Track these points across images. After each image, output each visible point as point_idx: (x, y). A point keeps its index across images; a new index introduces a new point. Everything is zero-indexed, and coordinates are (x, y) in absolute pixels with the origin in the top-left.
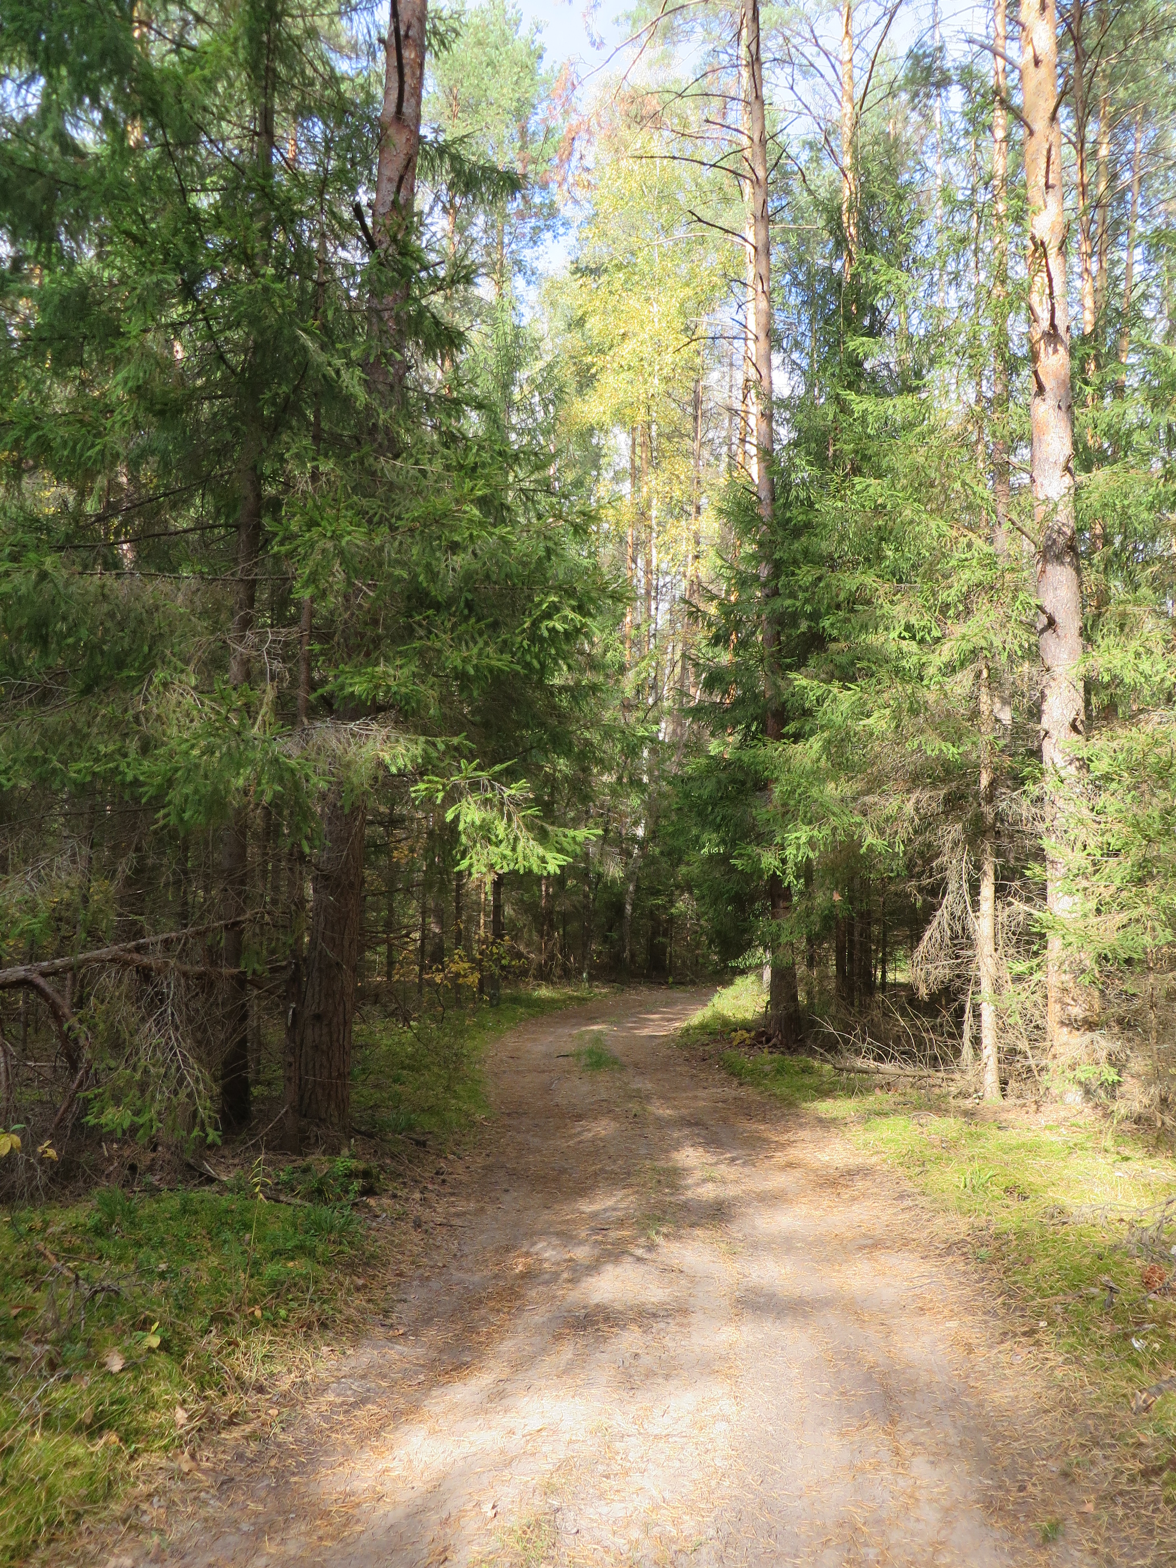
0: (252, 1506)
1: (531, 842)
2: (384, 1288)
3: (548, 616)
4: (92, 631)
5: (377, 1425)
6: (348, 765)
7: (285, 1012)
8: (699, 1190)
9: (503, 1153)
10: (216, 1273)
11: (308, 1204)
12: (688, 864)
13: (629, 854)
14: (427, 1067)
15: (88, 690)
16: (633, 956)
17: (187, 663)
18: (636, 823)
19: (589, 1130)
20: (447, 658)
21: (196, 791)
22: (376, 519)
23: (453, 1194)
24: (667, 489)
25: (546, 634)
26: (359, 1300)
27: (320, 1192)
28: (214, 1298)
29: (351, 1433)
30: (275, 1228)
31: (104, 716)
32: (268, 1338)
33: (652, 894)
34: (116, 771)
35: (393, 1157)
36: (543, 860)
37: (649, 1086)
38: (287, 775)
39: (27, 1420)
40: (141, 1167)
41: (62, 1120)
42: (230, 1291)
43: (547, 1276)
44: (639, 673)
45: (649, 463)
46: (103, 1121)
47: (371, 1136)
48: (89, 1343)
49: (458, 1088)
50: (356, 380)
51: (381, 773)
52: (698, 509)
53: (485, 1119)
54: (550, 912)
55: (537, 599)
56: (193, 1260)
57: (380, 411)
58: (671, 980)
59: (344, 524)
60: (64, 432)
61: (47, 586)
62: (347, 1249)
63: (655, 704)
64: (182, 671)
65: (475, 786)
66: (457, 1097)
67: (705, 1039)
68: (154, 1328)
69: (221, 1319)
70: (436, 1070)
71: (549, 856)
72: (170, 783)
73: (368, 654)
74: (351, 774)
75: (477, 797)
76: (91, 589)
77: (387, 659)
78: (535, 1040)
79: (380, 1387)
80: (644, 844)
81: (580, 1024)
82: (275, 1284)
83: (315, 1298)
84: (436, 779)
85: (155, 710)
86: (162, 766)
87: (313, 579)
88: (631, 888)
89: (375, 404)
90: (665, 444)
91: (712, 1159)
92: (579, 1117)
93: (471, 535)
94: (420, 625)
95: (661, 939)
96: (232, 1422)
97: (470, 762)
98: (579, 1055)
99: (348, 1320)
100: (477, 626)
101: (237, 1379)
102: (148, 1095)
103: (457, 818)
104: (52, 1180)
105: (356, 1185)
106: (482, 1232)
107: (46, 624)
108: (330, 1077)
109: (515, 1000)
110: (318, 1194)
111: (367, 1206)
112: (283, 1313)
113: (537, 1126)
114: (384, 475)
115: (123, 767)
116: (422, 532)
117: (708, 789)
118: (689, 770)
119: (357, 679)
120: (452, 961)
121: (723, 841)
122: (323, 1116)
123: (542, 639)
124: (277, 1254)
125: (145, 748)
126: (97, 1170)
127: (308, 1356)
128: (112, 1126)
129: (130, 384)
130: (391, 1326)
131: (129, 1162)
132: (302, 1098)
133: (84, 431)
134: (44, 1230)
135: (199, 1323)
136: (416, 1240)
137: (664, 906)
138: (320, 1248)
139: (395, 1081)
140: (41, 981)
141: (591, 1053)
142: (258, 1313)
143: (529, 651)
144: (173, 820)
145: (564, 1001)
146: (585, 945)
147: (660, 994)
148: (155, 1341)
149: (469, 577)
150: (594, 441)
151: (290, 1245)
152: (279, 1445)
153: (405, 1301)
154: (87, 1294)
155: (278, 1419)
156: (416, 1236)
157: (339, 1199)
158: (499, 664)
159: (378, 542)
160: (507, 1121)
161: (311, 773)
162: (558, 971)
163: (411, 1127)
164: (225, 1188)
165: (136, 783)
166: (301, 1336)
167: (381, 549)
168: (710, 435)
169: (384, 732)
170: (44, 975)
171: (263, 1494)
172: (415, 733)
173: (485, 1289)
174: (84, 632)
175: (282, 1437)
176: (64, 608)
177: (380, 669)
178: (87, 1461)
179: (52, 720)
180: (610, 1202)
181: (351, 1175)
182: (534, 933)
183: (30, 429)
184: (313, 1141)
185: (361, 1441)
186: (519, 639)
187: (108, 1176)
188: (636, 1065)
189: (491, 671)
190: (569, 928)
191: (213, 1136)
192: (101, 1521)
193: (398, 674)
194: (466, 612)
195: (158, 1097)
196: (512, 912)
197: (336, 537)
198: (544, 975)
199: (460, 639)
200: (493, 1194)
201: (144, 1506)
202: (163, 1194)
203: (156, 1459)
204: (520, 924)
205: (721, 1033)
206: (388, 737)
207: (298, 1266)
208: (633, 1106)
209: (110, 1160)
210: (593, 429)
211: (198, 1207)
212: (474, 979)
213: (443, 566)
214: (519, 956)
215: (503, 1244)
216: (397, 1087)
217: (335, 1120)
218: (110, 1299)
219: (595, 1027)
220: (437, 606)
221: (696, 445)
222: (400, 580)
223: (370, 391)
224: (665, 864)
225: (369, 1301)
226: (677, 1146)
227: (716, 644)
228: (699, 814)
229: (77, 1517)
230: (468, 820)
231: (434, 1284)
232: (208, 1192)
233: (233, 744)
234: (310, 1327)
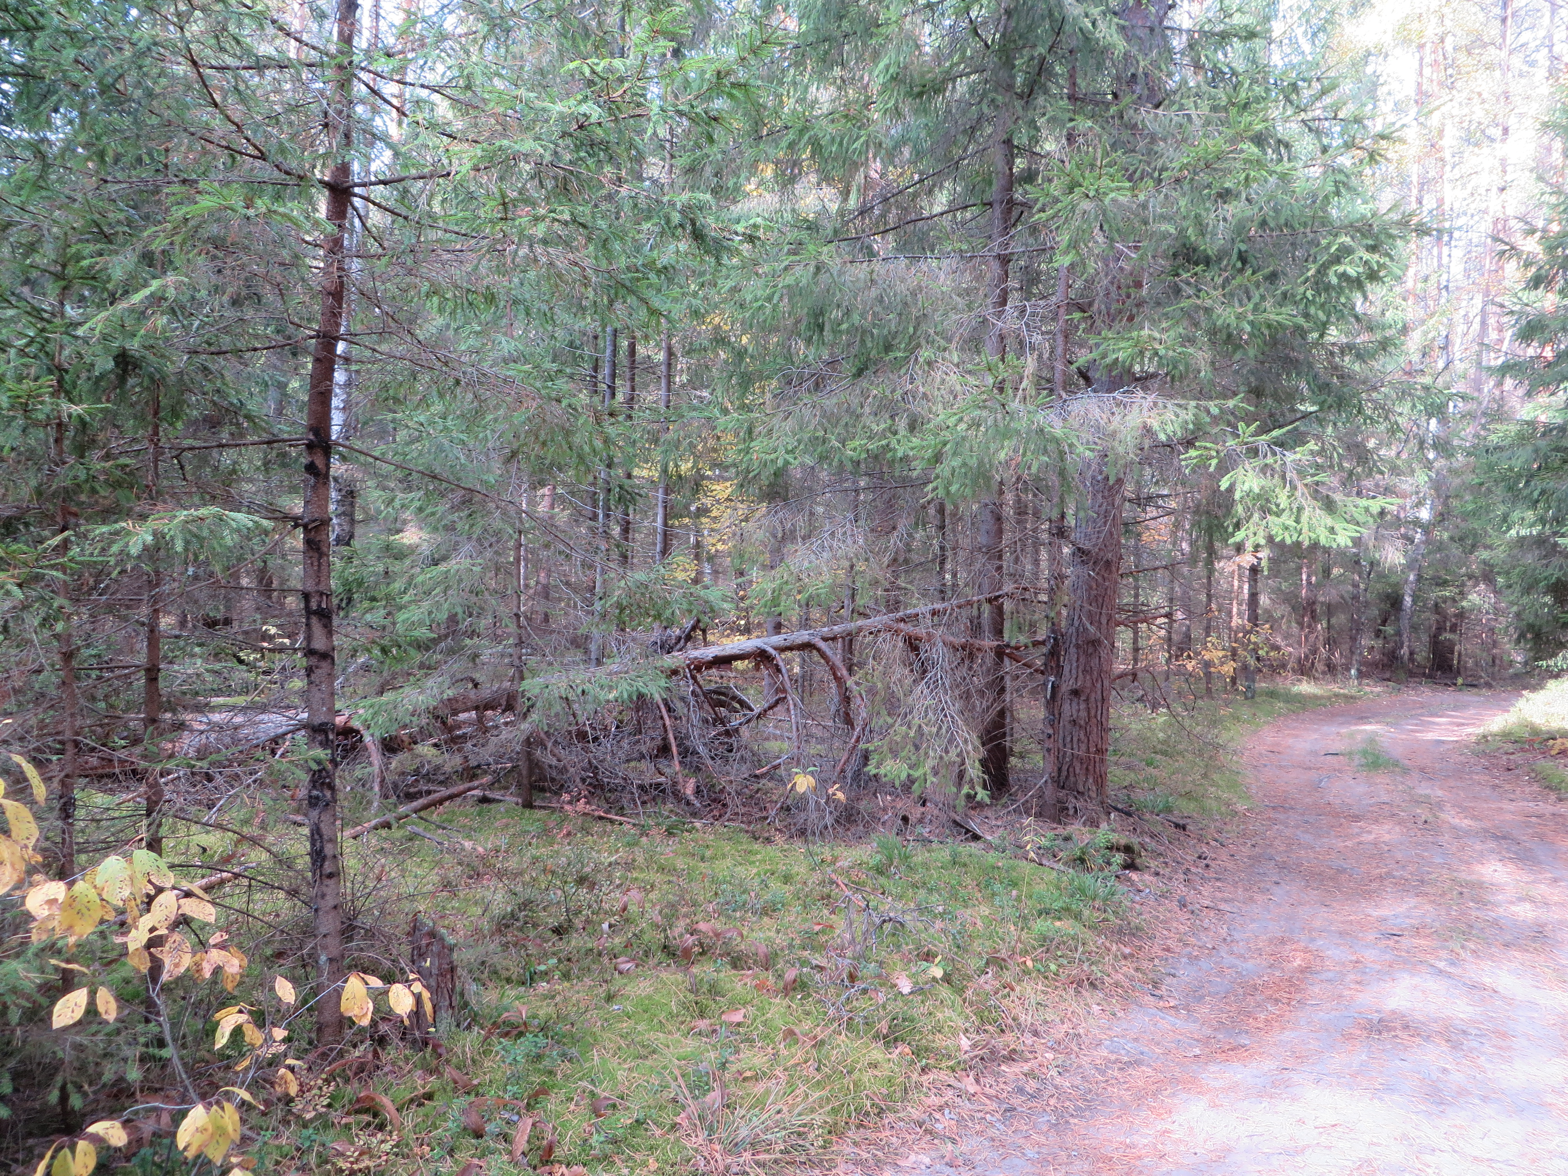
0: (1035, 1136)
1: (1318, 511)
2: (1152, 960)
3: (1337, 260)
4: (863, 316)
5: (1154, 1087)
6: (1113, 435)
7: (1045, 685)
8: (1514, 908)
9: (1271, 845)
10: (989, 921)
11: (1071, 871)
12: (1487, 547)
13: (1411, 541)
14: (1180, 753)
15: (859, 373)
16: (1412, 653)
17: (949, 340)
18: (1419, 504)
19: (1370, 832)
20: (1219, 316)
21: (965, 464)
22: (1138, 174)
23: (1218, 880)
24: (1466, 111)
25: (1334, 280)
26: (1128, 968)
27: (1082, 860)
28: (987, 943)
29: (1127, 1089)
30: (1040, 888)
31: (875, 397)
32: (1040, 987)
33: (1437, 585)
34: (887, 448)
35: (1153, 836)
36: (1332, 530)
37: (1440, 793)
38: (1051, 447)
39: (834, 1020)
40: (912, 819)
41: (843, 771)
42: (1003, 940)
43: (1330, 975)
44: (1425, 334)
45: (1441, 84)
46: (882, 771)
47: (1129, 814)
48: (881, 964)
49: (1216, 777)
50: (1114, 27)
51: (1147, 443)
52: (1506, 131)
53: (1248, 810)
54: (1311, 604)
55: (1324, 242)
56: (966, 907)
57: (1140, 58)
58: (1460, 681)
59: (1105, 182)
60: (831, 129)
61: (823, 277)
62: (1112, 918)
63: (1446, 367)
64: (945, 350)
65: (1254, 452)
66: (1214, 784)
67: (1510, 748)
68: (937, 960)
69: (996, 962)
70: (1190, 757)
71: (1338, 527)
72: (938, 458)
73: (1131, 319)
74: (1116, 444)
75: (1258, 462)
76: (862, 276)
77: (1153, 322)
78: (1297, 736)
79: (1154, 1052)
80: (1427, 529)
81: (1349, 723)
82: (1044, 939)
83: (1084, 958)
84: (1208, 445)
85: (921, 389)
86: (931, 440)
87: (1074, 245)
88: (1412, 577)
89: (1134, 51)
90: (1462, 58)
91: (1526, 878)
92: (1356, 818)
93: (1247, 178)
94: (1188, 284)
95: (1448, 635)
96: (1012, 1057)
97: (1248, 426)
98: (1350, 753)
99: (1117, 985)
100: (1254, 278)
101: (1014, 1019)
102: (922, 752)
103: (1231, 489)
104: (837, 821)
105: (1119, 858)
106: (1253, 920)
107: (822, 313)
108: (1088, 751)
109: (1272, 694)
110: (1081, 861)
111: (1129, 880)
112: (1053, 967)
113: (1307, 822)
114: (1145, 126)
115: (894, 443)
116: (1192, 179)
117: (1520, 460)
118: (1494, 438)
119: (1123, 344)
120: (1206, 648)
121: (1542, 520)
122: (1081, 789)
123: (1328, 287)
124: (1044, 912)
125: (912, 427)
126: (875, 818)
127: (1079, 1011)
128: (890, 777)
129: (891, 71)
130: (1161, 997)
131: (901, 814)
132: (1060, 770)
133: (849, 125)
134: (833, 862)
135: (975, 963)
136: (1182, 919)
137: (1454, 600)
138: (1086, 913)
139: (1148, 765)
140: (822, 645)
141: (1365, 753)
142: (1029, 963)
143: (1313, 302)
144: (941, 492)
145: (1329, 698)
146: (1353, 639)
147: (1447, 696)
148: (938, 973)
149: (1240, 229)
150: (1369, 70)
151: (1056, 905)
152: (1056, 1087)
153: (1174, 976)
154: (878, 921)
155: (1054, 1063)
156: (1183, 916)
157: (1101, 869)
158: (1279, 318)
159: (1142, 197)
160: (1272, 814)
161: (1075, 441)
162: (1320, 667)
163: (1168, 810)
164: (990, 846)
165: (905, 459)
166: (1072, 992)
167: (1144, 206)
168: (1523, 39)
169: (1151, 398)
170: (825, 639)
171: (1045, 1128)
172: (1184, 397)
173: (1260, 977)
174: (856, 318)
175: (1058, 1080)
176: (838, 295)
177: (1146, 332)
178: (886, 1066)
179: (830, 403)
180: (1402, 909)
181: (1112, 848)
182: (1294, 624)
183: (802, 131)
184: (1071, 812)
185: (1140, 1097)
186: (1301, 290)
187: (884, 823)
188: (1422, 770)
189: (1269, 326)
190: (1333, 621)
191: (982, 795)
192: (901, 1120)
193: (1164, 337)
194: (1239, 265)
195: (931, 754)
196: (1268, 601)
197: (1099, 196)
198: (1304, 670)
199: (1232, 295)
200: (1262, 885)
201: (938, 1116)
202: (934, 845)
203: (944, 1076)
204: (1277, 614)
205: (1531, 742)
206: (1155, 404)
207: (1066, 926)
208: (1423, 813)
209: (885, 810)
210: (1370, 54)
211: (966, 860)
212: (1229, 668)
213: (1213, 216)
214: (1277, 648)
215: (1279, 935)
216: (1151, 770)
217: (1094, 795)
218: (896, 929)
219: (1368, 727)
220: (1207, 261)
221: (1504, 54)
222: (1165, 236)
223: (1128, 40)
224: (1456, 551)
225: (1137, 970)
226: (1481, 858)
227: (1536, 287)
228: (1510, 489)
229: (880, 1113)
230: (1246, 487)
231: (1204, 964)
232: (974, 847)
233: (999, 416)
234: (1080, 984)
